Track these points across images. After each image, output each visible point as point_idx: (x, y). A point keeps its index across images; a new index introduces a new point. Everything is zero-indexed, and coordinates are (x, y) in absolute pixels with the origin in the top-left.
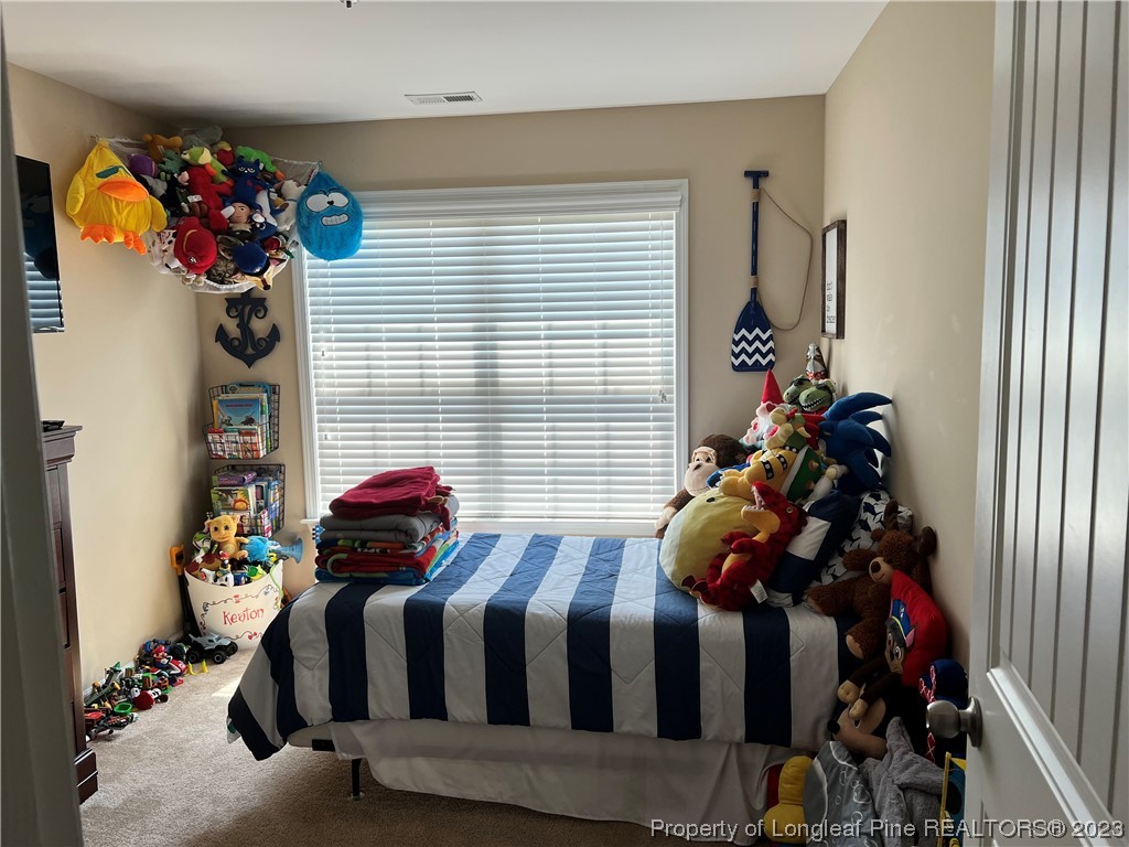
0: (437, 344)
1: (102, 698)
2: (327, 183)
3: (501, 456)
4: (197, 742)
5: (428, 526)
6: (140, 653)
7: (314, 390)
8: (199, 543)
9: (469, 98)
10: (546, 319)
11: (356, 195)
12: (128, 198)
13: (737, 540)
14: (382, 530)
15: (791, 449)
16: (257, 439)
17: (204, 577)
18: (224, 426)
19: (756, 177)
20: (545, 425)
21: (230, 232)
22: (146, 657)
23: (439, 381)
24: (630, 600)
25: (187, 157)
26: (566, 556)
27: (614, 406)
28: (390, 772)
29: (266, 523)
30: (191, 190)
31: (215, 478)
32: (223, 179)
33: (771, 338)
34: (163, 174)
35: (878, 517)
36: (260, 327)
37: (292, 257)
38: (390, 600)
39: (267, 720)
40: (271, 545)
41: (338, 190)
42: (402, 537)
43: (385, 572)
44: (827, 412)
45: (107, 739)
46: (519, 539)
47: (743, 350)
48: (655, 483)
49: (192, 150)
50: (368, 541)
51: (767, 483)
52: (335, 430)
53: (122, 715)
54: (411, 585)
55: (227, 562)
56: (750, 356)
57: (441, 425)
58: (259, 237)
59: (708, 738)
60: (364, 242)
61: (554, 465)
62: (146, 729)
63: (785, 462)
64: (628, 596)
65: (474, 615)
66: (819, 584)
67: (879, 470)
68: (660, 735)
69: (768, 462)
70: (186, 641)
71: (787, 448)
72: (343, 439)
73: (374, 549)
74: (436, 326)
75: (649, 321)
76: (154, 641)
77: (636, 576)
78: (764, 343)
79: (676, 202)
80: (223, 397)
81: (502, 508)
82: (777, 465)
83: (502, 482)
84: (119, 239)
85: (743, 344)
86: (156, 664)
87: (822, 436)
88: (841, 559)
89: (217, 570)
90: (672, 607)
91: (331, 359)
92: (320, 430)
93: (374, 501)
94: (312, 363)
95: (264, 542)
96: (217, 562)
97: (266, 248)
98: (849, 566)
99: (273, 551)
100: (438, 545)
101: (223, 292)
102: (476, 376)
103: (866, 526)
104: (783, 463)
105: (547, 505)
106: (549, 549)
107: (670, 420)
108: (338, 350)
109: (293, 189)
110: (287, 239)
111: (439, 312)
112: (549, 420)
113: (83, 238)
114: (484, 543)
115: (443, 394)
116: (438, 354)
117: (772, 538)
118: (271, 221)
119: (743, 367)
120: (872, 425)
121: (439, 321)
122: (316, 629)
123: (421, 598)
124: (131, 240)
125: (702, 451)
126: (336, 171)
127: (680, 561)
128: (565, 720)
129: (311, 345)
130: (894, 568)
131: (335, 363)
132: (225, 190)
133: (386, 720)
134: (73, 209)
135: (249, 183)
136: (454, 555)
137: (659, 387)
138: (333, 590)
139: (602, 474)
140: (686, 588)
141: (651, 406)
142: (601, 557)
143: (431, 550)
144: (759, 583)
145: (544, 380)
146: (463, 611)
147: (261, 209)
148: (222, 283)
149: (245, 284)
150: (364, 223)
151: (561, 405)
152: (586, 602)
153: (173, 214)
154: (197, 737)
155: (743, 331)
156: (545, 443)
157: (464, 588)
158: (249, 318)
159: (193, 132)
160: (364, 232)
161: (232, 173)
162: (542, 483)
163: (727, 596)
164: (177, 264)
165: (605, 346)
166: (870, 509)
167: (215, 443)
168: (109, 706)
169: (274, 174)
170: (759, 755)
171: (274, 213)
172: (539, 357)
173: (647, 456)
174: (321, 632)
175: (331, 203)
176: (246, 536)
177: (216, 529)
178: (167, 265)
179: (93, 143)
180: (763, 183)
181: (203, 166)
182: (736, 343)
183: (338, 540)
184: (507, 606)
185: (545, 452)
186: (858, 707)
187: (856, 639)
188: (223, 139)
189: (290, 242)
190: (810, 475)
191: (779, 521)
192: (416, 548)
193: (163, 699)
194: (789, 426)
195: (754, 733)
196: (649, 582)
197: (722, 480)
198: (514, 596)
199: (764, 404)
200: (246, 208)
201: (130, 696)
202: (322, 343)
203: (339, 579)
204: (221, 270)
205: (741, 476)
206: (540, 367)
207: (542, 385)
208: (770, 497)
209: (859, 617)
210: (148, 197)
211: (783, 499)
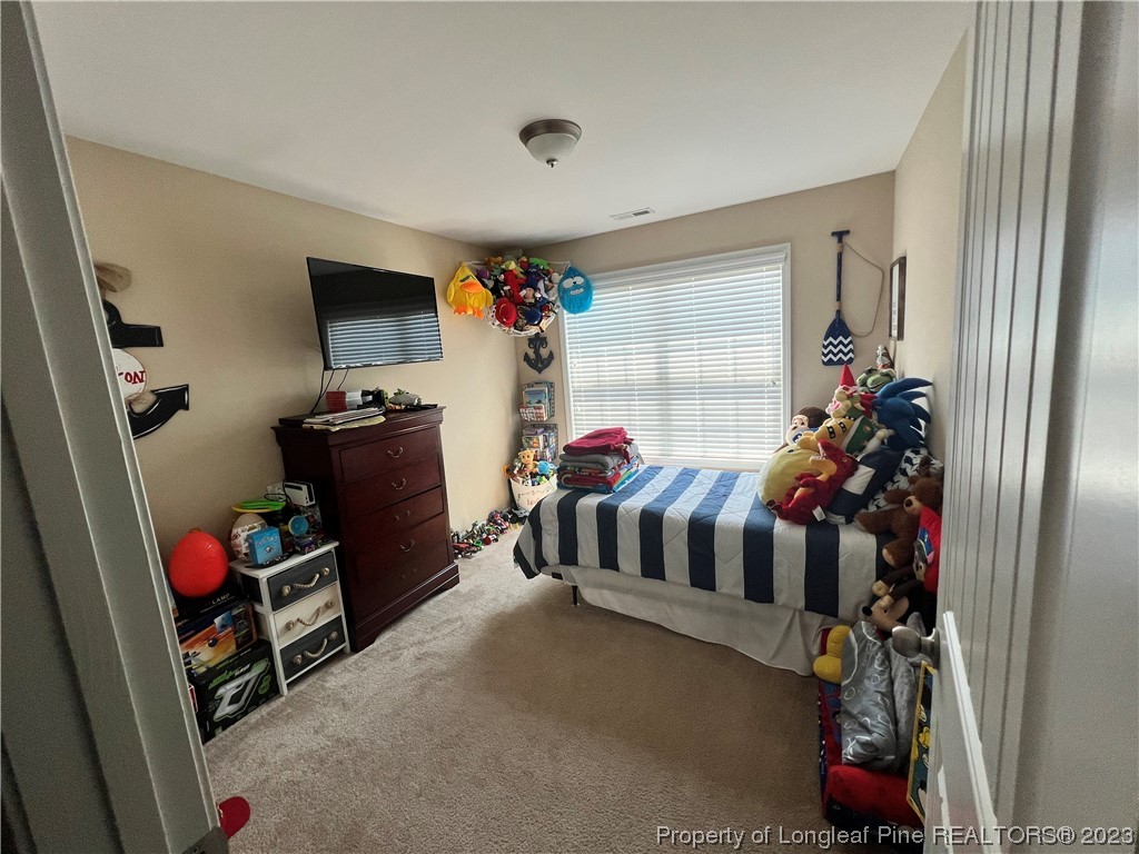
1: (469, 537)
2: (574, 273)
5: (616, 461)
6: (489, 516)
7: (571, 385)
8: (516, 463)
9: (647, 212)
10: (698, 338)
11: (589, 277)
12: (474, 291)
13: (807, 479)
14: (590, 462)
15: (849, 418)
16: (543, 411)
17: (517, 481)
18: (528, 405)
19: (840, 235)
20: (698, 402)
21: (524, 303)
22: (492, 519)
24: (731, 512)
25: (503, 267)
26: (699, 482)
27: (743, 390)
28: (590, 595)
29: (548, 454)
30: (505, 284)
31: (524, 431)
32: (522, 276)
33: (851, 342)
34: (492, 277)
35: (915, 467)
36: (544, 352)
37: (557, 314)
38: (590, 502)
39: (531, 559)
41: (580, 275)
42: (600, 467)
43: (592, 486)
44: (880, 393)
45: (469, 557)
46: (674, 469)
47: (831, 351)
49: (507, 263)
50: (582, 468)
51: (829, 441)
52: (581, 406)
53: (477, 547)
54: (605, 494)
55: (528, 474)
56: (835, 355)
57: (637, 403)
58: (538, 305)
59: (779, 604)
60: (593, 302)
61: (703, 426)
62: (487, 555)
64: (731, 509)
65: (634, 514)
67: (922, 433)
69: (831, 427)
70: (510, 512)
71: (847, 417)
72: (586, 411)
73: (586, 473)
75: (765, 336)
76: (496, 511)
77: (741, 497)
78: (846, 346)
79: (782, 258)
80: (528, 389)
82: (838, 430)
84: (470, 312)
85: (831, 347)
86: (495, 523)
87: (874, 409)
89: (524, 478)
90: (758, 519)
91: (579, 368)
92: (574, 406)
94: (569, 370)
95: (547, 464)
96: (524, 474)
97: (542, 311)
98: (889, 501)
99: (551, 469)
100: (622, 472)
101: (523, 335)
103: (904, 473)
104: (843, 428)
105: (699, 449)
106: (690, 477)
107: (779, 398)
108: (583, 362)
109: (556, 277)
110: (554, 305)
111: (635, 338)
112: (700, 399)
113: (454, 313)
114: (654, 470)
116: (634, 362)
117: (831, 479)
118: (545, 296)
119: (830, 362)
120: (916, 401)
122: (553, 515)
123: (608, 502)
124: (477, 312)
125: (799, 417)
126: (581, 267)
127: (767, 490)
128: (687, 581)
129: (569, 361)
130: (925, 504)
131: (581, 370)
132: (522, 282)
133: (588, 567)
134: (449, 299)
135: (534, 277)
136: (634, 477)
137: (771, 377)
138: (564, 493)
139: (734, 432)
140: (769, 507)
141: (766, 389)
142: (722, 483)
143: (617, 475)
144: (819, 508)
145: (697, 375)
146: (629, 511)
147: (540, 291)
148: (522, 330)
149: (533, 330)
150: (593, 292)
151: (710, 390)
152: (702, 511)
153: (497, 297)
155: (831, 339)
156: (698, 413)
157: (632, 498)
158: (539, 348)
159: (508, 256)
160: (594, 297)
161: (526, 273)
162: (696, 436)
163: (797, 515)
164: (498, 323)
165: (735, 353)
166: (909, 460)
167: (523, 413)
168: (471, 541)
169: (548, 271)
170: (815, 620)
171: (547, 291)
172: (694, 361)
173: (763, 421)
175: (575, 283)
176: (538, 461)
177: (524, 457)
178: (494, 324)
179: (460, 264)
180: (846, 239)
181: (511, 271)
182: (825, 347)
183: (568, 467)
184: (654, 511)
185: (697, 418)
186: (886, 600)
187: (890, 552)
188: (523, 256)
190: (863, 436)
191: (836, 467)
192: (607, 473)
193: (496, 540)
194: (848, 402)
195: (811, 605)
196: (748, 501)
197: (800, 438)
198: (659, 505)
199: (840, 387)
200: (532, 290)
201: (481, 537)
202: (575, 361)
203: (567, 488)
204: (520, 324)
205: (813, 435)
206: (693, 367)
207: (694, 378)
208: (831, 451)
209: (895, 537)
210: (484, 290)
211: (841, 452)
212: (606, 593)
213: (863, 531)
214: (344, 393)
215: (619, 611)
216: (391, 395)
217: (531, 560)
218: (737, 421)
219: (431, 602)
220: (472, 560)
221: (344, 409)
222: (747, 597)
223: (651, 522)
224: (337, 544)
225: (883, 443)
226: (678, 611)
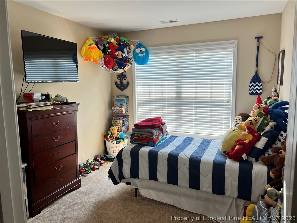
0: (166, 86)
1: (85, 167)
2: (141, 46)
3: (181, 116)
4: (103, 179)
5: (157, 132)
6: (94, 158)
7: (136, 98)
8: (109, 133)
9: (176, 21)
10: (195, 79)
11: (148, 48)
12: (94, 51)
13: (240, 142)
14: (146, 132)
15: (259, 117)
16: (123, 109)
17: (109, 141)
18: (116, 106)
19: (259, 38)
20: (194, 108)
21: (117, 58)
22: (96, 159)
23: (166, 96)
24: (208, 156)
25: (108, 40)
26: (194, 143)
27: (213, 104)
28: (143, 192)
29: (124, 129)
30: (109, 48)
31: (113, 118)
32: (116, 45)
33: (261, 85)
34: (103, 45)
36: (125, 82)
37: (132, 64)
38: (145, 150)
40: (125, 135)
41: (143, 47)
42: (150, 134)
43: (146, 143)
44: (272, 107)
45: (85, 176)
46: (183, 138)
47: (253, 89)
48: (224, 126)
49: (110, 39)
50: (142, 135)
51: (250, 126)
52: (141, 107)
53: (89, 171)
54: (152, 146)
55: (114, 138)
56: (255, 90)
57: (166, 107)
58: (124, 60)
59: (227, 196)
60: (149, 60)
61: (196, 119)
62: (93, 175)
63: (256, 120)
64: (207, 155)
65: (165, 155)
66: (264, 156)
68: (213, 193)
69: (251, 120)
70: (105, 156)
71: (258, 116)
72: (143, 110)
73: (144, 137)
74: (166, 81)
76: (98, 155)
77: (212, 150)
78: (259, 87)
79: (234, 47)
80: (116, 98)
81: (181, 130)
82: (254, 121)
83: (182, 123)
84: (92, 60)
85: (253, 87)
86: (98, 161)
87: (269, 113)
88: (271, 149)
89: (112, 140)
90: (219, 159)
91: (141, 90)
92: (138, 107)
93: (145, 125)
94: (136, 91)
95: (123, 134)
96: (112, 138)
97: (125, 62)
98: (273, 152)
99: (125, 136)
100: (160, 137)
101: (115, 73)
102: (176, 95)
103: (280, 140)
104: (256, 121)
105: (194, 130)
106: (190, 141)
107: (229, 108)
108: (142, 88)
109: (133, 47)
110: (131, 60)
111: (167, 78)
112: (195, 107)
113: (84, 60)
114: (173, 138)
115: (167, 99)
116: (166, 89)
117: (250, 142)
118: (127, 55)
119: (252, 94)
120: (285, 111)
121: (167, 80)
122: (128, 155)
123: (153, 150)
124: (95, 61)
125: (238, 117)
126: (143, 43)
127: (223, 146)
128: (187, 185)
129: (136, 86)
131: (142, 91)
132: (117, 48)
133: (143, 179)
134: (82, 54)
135: (122, 46)
136: (165, 140)
137: (227, 99)
138: (134, 146)
139: (209, 122)
140: (224, 154)
141: (224, 104)
142: (204, 144)
143: (158, 138)
144: (245, 154)
145: (194, 96)
146: (163, 154)
147: (125, 53)
148: (115, 71)
149: (120, 71)
150: (149, 56)
151: (199, 103)
152: (195, 155)
153: (105, 54)
154: (104, 178)
155: (253, 83)
156: (194, 113)
157: (165, 149)
158: (123, 79)
159: (111, 35)
160: (149, 58)
161: (119, 44)
162: (192, 124)
164: (104, 66)
165: (211, 87)
166: (282, 135)
167: (113, 109)
168: (86, 169)
169: (129, 44)
170: (242, 202)
171: (128, 53)
172: (193, 90)
173: (223, 118)
174: (129, 155)
175: (141, 50)
176: (119, 132)
177: (113, 130)
178: (102, 67)
179: (88, 38)
180: (261, 40)
181: (112, 43)
182: (251, 87)
183: (135, 134)
184: (174, 154)
185: (193, 115)
187: (272, 173)
188: (117, 36)
189: (131, 61)
190: (264, 124)
191: (252, 137)
192: (153, 137)
193: (98, 169)
194: (258, 110)
195: (240, 196)
196: (215, 151)
197: (238, 125)
198: (176, 152)
199: (256, 104)
200: (121, 53)
201: (91, 167)
202: (139, 86)
203: (135, 143)
204: (115, 67)
205: (243, 124)
206: (193, 92)
207: (193, 97)
208: (251, 130)
209: (275, 167)
210: (99, 51)
211: (255, 131)
212: (151, 191)
213: (262, 164)
214: (33, 94)
215: (157, 199)
216: (53, 97)
217: (116, 176)
218: (211, 117)
219: (68, 196)
220: (86, 177)
221: (32, 102)
222: (214, 192)
223: (173, 159)
224: (26, 165)
225: (272, 128)
226: (183, 199)
